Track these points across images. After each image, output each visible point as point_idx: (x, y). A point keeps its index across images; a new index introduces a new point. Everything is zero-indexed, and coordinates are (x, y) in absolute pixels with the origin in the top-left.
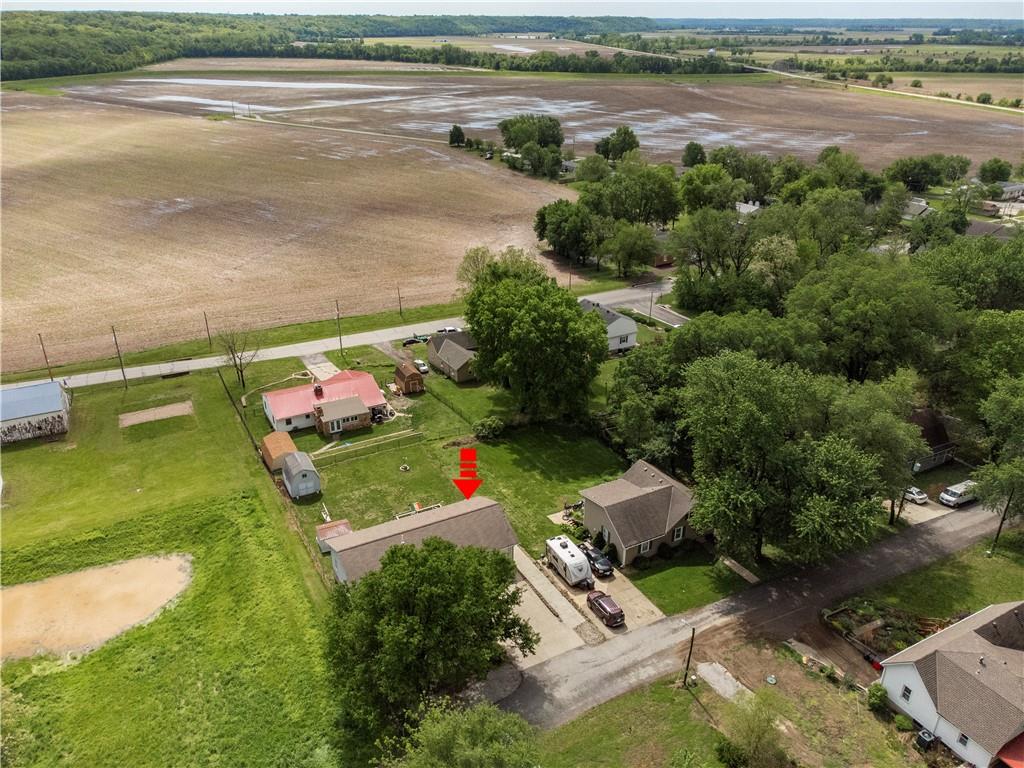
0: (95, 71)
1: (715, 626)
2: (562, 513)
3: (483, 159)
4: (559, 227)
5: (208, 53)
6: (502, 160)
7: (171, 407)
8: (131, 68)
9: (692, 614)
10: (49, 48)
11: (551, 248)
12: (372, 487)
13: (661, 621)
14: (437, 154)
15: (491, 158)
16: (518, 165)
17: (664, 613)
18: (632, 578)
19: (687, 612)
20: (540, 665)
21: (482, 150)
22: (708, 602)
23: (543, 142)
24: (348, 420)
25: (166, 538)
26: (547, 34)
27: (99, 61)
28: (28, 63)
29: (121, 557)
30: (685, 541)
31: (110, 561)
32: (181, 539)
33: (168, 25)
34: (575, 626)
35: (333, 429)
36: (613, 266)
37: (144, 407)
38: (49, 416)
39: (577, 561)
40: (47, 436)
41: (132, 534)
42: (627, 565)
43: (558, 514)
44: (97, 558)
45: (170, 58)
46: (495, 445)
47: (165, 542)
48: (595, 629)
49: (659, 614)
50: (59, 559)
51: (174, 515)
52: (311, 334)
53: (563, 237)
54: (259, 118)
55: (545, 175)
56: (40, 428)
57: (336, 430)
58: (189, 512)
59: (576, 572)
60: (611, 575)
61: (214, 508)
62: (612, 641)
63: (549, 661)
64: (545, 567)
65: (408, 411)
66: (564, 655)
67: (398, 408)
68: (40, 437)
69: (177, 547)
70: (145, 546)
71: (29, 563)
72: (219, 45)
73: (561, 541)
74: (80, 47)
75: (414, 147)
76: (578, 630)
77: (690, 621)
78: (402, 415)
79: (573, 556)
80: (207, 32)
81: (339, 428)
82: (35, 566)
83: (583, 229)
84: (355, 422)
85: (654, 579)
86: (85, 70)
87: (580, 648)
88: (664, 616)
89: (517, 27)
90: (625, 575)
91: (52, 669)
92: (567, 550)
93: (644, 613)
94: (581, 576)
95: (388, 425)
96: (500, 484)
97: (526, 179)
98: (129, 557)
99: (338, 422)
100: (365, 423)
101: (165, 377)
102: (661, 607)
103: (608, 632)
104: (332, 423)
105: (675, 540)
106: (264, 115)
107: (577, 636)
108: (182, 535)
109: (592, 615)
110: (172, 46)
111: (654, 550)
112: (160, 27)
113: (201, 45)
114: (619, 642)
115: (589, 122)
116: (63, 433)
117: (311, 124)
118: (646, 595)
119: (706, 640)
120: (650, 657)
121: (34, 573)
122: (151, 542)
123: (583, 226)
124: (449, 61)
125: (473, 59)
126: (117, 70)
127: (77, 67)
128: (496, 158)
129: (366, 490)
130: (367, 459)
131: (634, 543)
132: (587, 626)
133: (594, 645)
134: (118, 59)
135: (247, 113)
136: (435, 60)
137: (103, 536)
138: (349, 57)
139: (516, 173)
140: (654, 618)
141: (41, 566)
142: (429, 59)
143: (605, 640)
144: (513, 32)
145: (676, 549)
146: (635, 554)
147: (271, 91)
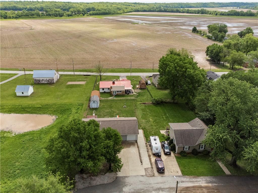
0: (113, 14)
1: (201, 186)
2: (166, 131)
3: (201, 36)
4: (212, 51)
5: (140, 11)
6: (206, 36)
7: (81, 82)
8: (121, 14)
9: (194, 178)
10: (105, 9)
11: (209, 59)
12: (112, 110)
13: (179, 176)
14: (187, 34)
15: (203, 36)
16: (210, 37)
17: (182, 174)
18: (177, 158)
19: (191, 177)
20: (124, 177)
21: (201, 34)
22: (203, 176)
23: (220, 31)
24: (118, 92)
25: (55, 111)
26: (237, 7)
27: (114, 12)
28: (99, 12)
29: (42, 113)
30: (204, 151)
31: (40, 114)
32: (58, 112)
33: (133, 5)
34: (146, 168)
35: (114, 94)
36: (228, 65)
37: (75, 81)
38: (51, 78)
39: (157, 146)
40: (50, 83)
41: (48, 108)
42: (178, 153)
43: (164, 131)
44: (37, 112)
45: (131, 12)
46: (156, 106)
47: (54, 112)
48: (152, 171)
49: (180, 173)
50: (29, 110)
51: (60, 106)
52: (126, 71)
53: (213, 54)
54: (144, 24)
55: (218, 41)
56: (49, 81)
57: (115, 94)
58: (64, 106)
59: (155, 149)
60: (170, 154)
61: (70, 106)
62: (156, 177)
63: (129, 176)
64: (148, 146)
65: (138, 93)
66: (135, 176)
67: (135, 92)
68: (48, 83)
69: (56, 114)
70: (49, 112)
71: (23, 109)
72: (143, 9)
73: (155, 138)
74: (112, 9)
75: (181, 32)
76: (146, 169)
77: (191, 180)
78: (136, 94)
79: (156, 144)
80: (142, 6)
81: (115, 93)
82: (23, 110)
83: (220, 52)
84: (120, 93)
85: (185, 161)
86: (111, 14)
87: (143, 176)
88: (182, 175)
89: (227, 5)
90: (175, 156)
91: (9, 135)
92: (156, 141)
93: (174, 171)
94: (157, 151)
95: (130, 95)
96: (151, 117)
97: (211, 42)
98: (44, 113)
99: (115, 92)
100: (123, 94)
101: (85, 75)
102: (182, 171)
103: (156, 173)
104: (114, 92)
105: (200, 149)
106: (146, 23)
107: (144, 171)
108: (59, 111)
109: (154, 166)
110: (132, 9)
111: (190, 151)
112: (131, 5)
113: (139, 9)
114: (158, 178)
115: (240, 28)
116: (53, 83)
117: (156, 26)
118: (179, 165)
119: (194, 190)
120: (167, 188)
121: (23, 112)
122: (51, 111)
123: (220, 51)
124: (202, 13)
125: (209, 13)
126: (118, 14)
127: (109, 13)
128: (205, 36)
129: (110, 110)
130: (116, 102)
131: (181, 145)
132: (150, 169)
133: (148, 176)
134: (119, 12)
135: (141, 23)
136: (198, 13)
137: (41, 107)
138: (175, 12)
139: (209, 40)
140: (177, 174)
141: (25, 111)
142: (196, 12)
143: (154, 176)
144: (225, 7)
145: (200, 152)
146: (182, 150)
147: (150, 19)
